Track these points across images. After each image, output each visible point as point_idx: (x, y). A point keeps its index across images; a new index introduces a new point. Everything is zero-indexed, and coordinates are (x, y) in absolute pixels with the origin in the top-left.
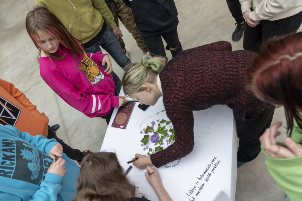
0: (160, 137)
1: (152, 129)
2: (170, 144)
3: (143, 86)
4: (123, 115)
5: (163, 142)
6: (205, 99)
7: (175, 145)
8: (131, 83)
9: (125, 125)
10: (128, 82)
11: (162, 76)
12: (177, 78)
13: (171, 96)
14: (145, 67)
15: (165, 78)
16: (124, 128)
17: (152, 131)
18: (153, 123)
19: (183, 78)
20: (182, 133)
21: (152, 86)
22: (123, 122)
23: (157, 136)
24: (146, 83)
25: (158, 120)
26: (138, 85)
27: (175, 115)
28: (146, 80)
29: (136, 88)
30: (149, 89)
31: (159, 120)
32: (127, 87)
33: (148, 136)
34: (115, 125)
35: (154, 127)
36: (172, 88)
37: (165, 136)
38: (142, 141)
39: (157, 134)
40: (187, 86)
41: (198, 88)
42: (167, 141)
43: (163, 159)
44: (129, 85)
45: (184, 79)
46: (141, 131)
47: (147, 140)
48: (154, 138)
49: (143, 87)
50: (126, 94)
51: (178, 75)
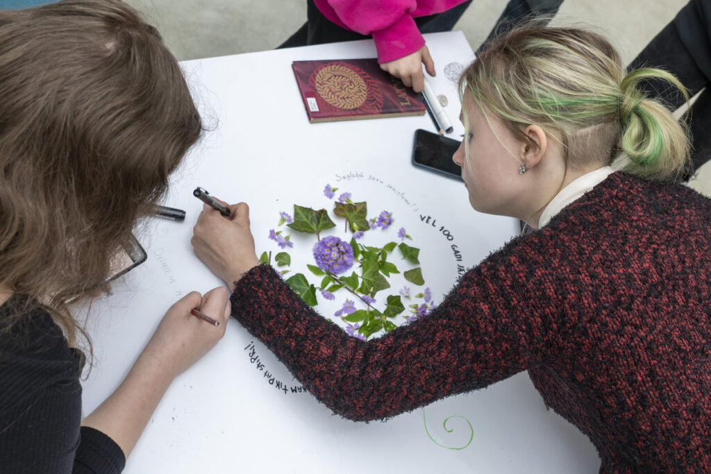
0: (348, 274)
1: (365, 227)
2: (343, 325)
3: (538, 128)
4: (357, 89)
5: (336, 294)
6: (611, 401)
7: (351, 344)
8: (528, 77)
9: (325, 113)
10: (524, 60)
11: (617, 187)
12: (640, 253)
13: (556, 262)
14: (620, 100)
15: (616, 205)
16: (313, 117)
17: (357, 232)
18: (386, 221)
19: (656, 278)
20: (414, 358)
21: (554, 165)
22: (331, 100)
23: (346, 258)
24: (556, 137)
25: (407, 233)
26: (530, 108)
27: (485, 307)
28: (569, 131)
29: (514, 107)
30: (538, 160)
31: (407, 237)
32: (500, 68)
33: (330, 225)
34: (305, 74)
35: (374, 228)
36: (594, 252)
37: (361, 290)
38: (300, 210)
39: (356, 256)
40: (629, 309)
41: (644, 356)
42: (349, 306)
43: (272, 318)
44: (512, 73)
45: (654, 286)
46: (333, 186)
47: (314, 227)
48: (335, 249)
49: (531, 131)
50: (469, 78)
51: (655, 251)
